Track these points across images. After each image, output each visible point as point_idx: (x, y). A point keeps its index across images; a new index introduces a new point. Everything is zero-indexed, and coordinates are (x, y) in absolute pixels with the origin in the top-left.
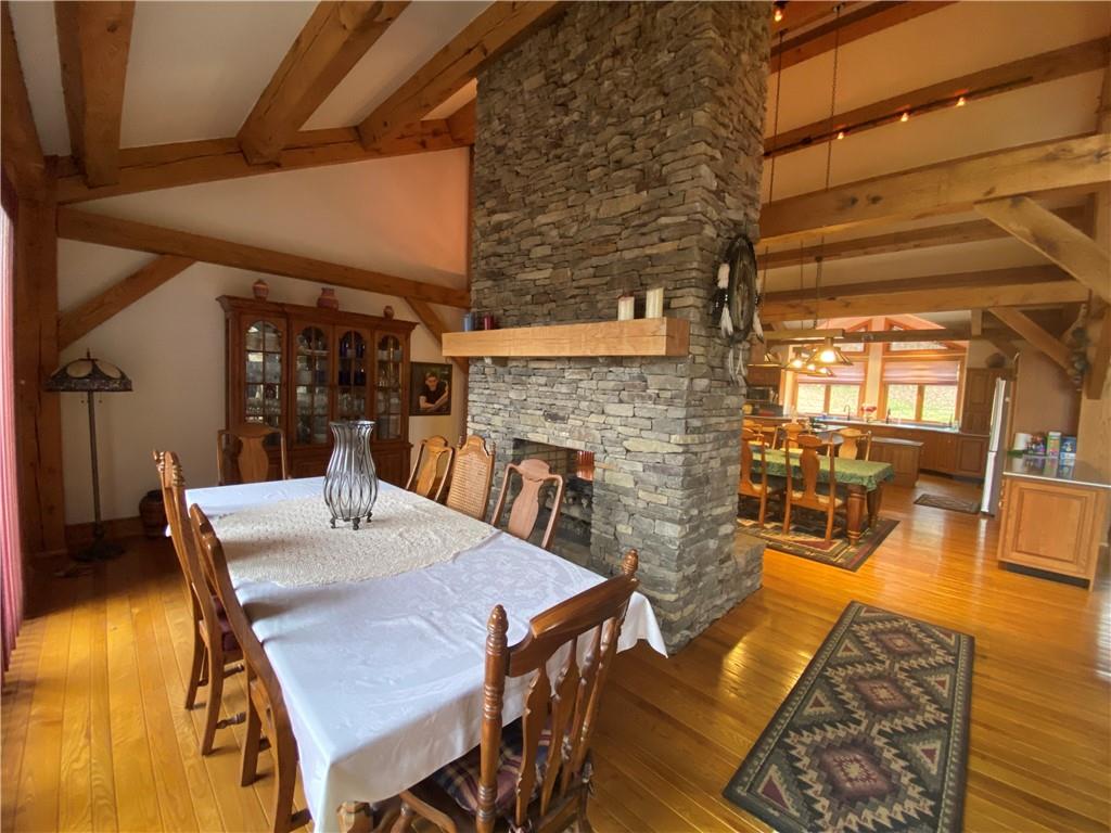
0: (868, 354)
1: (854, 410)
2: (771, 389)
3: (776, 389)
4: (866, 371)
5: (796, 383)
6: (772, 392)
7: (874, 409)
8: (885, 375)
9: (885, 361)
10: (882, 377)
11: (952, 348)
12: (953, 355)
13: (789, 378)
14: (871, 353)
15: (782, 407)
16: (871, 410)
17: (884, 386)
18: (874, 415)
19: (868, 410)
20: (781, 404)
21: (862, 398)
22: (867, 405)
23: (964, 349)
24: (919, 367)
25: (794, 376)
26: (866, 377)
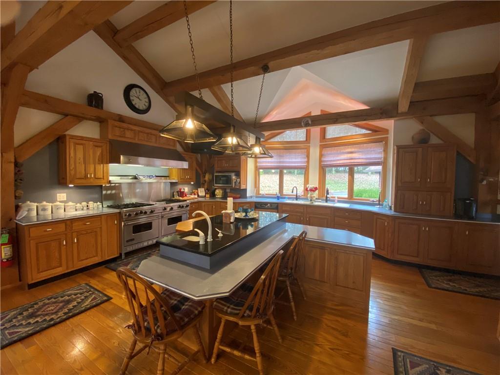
0: (309, 143)
1: (301, 191)
2: (233, 174)
3: (238, 174)
4: (308, 156)
5: (257, 169)
6: (234, 177)
7: (316, 189)
8: (323, 159)
9: (323, 147)
10: (321, 161)
11: (375, 130)
12: (378, 136)
13: (250, 164)
14: (311, 141)
15: (245, 190)
16: (314, 190)
17: (323, 169)
18: (316, 194)
19: (311, 190)
20: (243, 187)
21: (306, 181)
22: (310, 186)
23: (386, 131)
24: (350, 150)
25: (256, 162)
26: (308, 162)
